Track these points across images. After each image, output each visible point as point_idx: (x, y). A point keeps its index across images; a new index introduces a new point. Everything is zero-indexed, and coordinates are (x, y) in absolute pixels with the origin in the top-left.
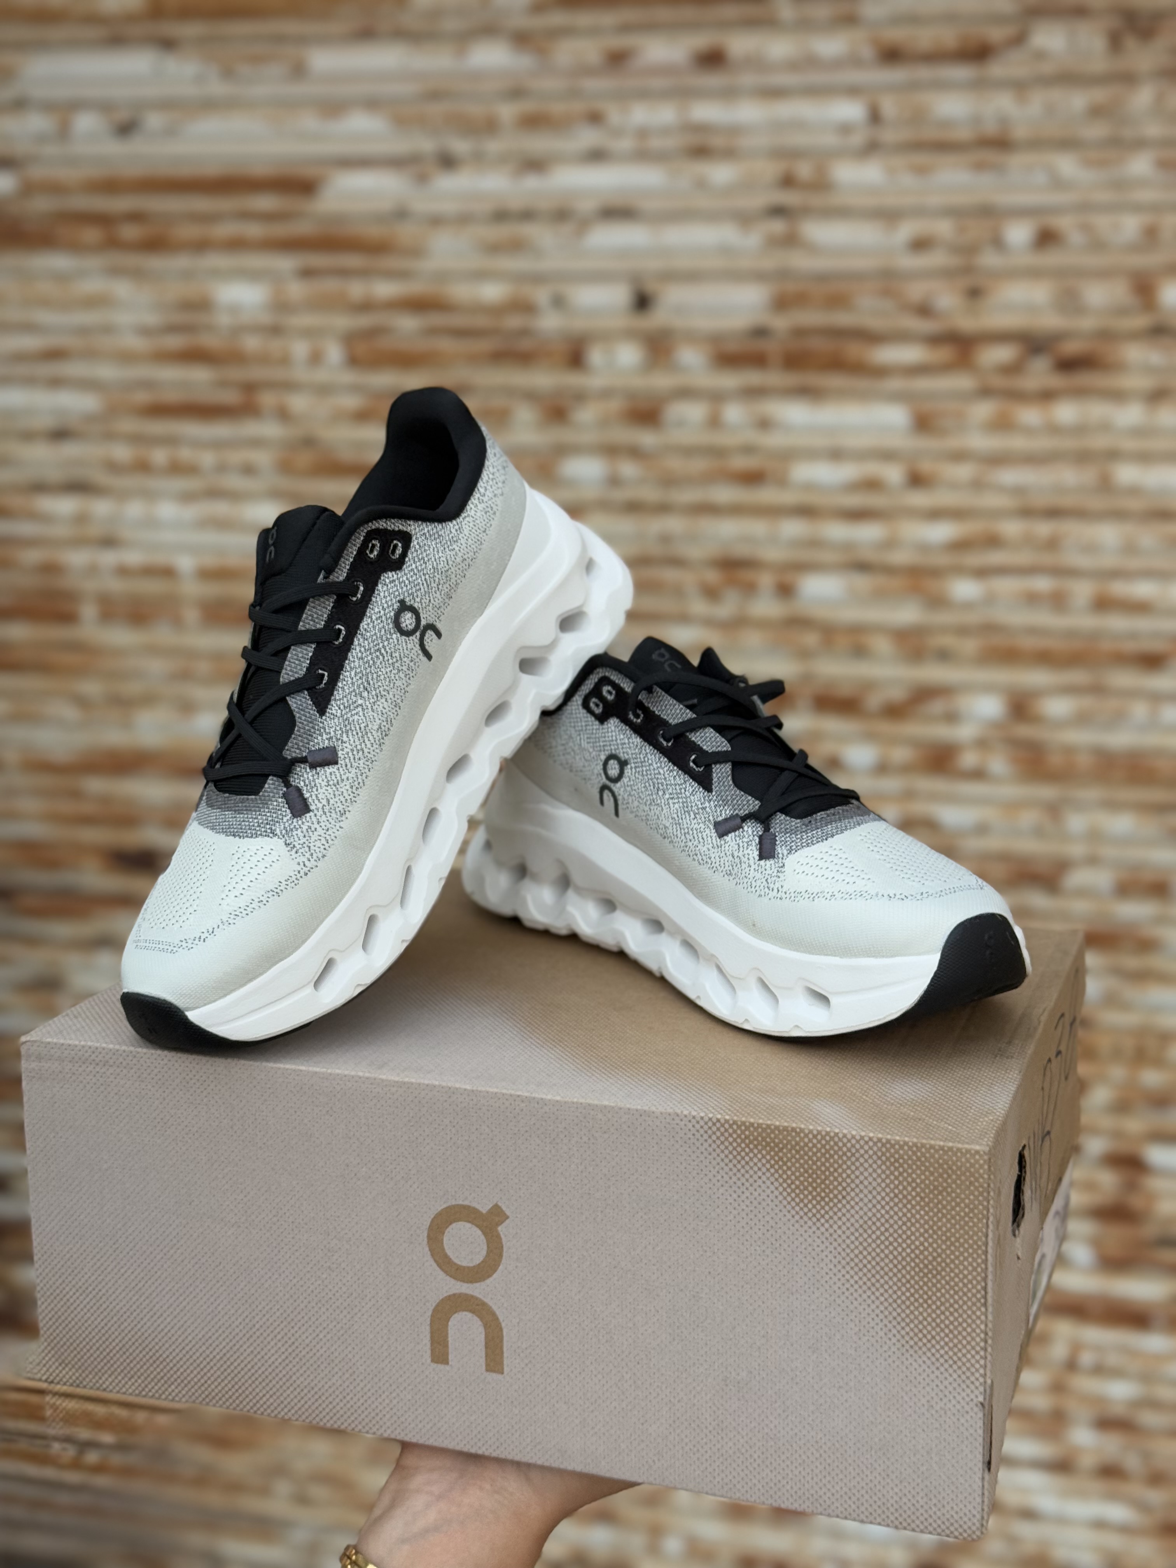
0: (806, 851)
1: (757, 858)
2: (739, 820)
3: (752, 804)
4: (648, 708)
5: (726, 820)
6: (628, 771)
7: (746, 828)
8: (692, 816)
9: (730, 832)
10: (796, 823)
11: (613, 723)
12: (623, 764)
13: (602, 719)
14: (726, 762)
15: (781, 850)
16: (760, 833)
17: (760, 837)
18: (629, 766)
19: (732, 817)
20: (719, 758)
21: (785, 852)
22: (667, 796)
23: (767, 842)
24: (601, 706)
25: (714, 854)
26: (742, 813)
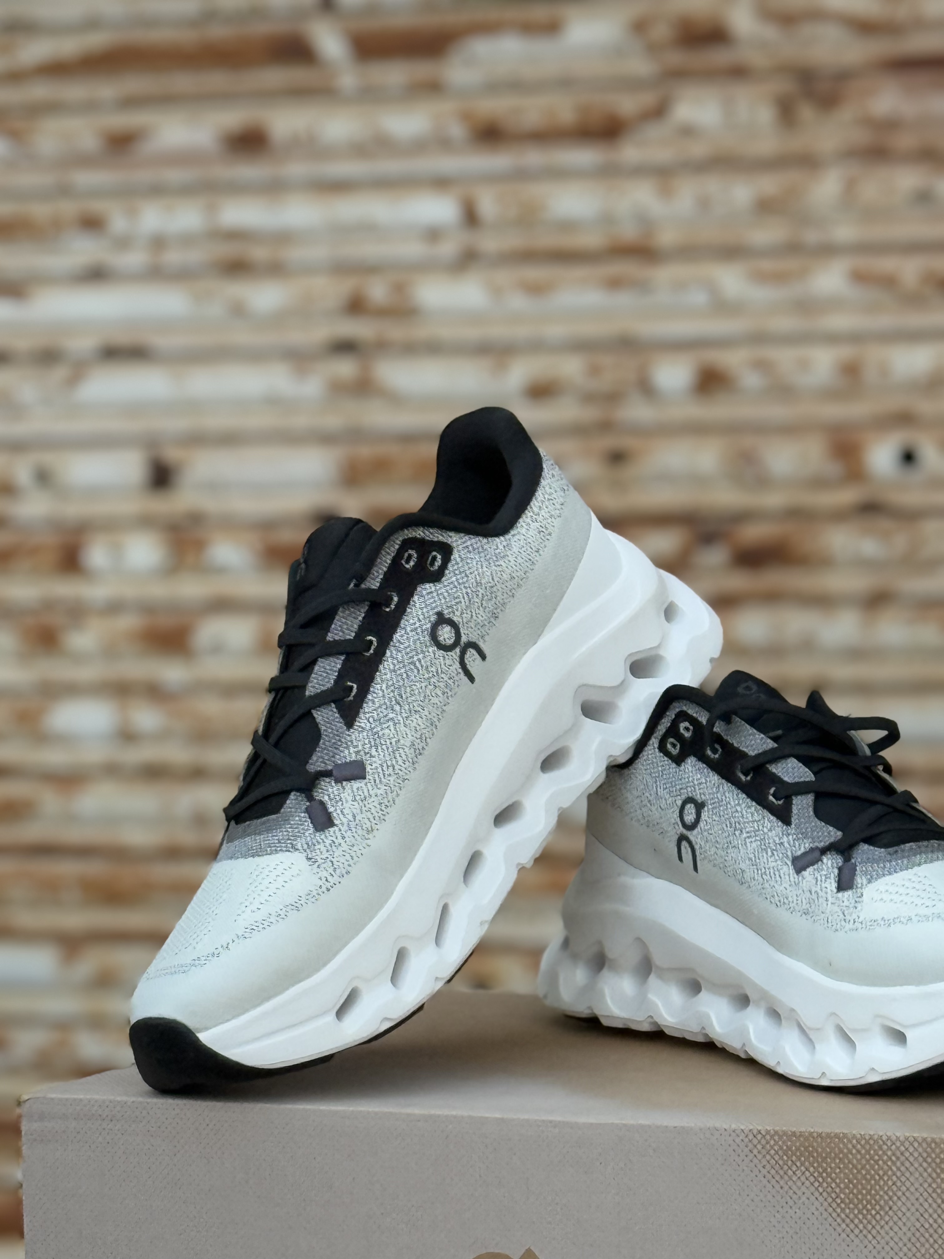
0: (888, 879)
1: (835, 890)
2: (817, 853)
3: (833, 834)
4: (727, 741)
5: (805, 854)
6: (704, 815)
7: (825, 860)
8: (770, 853)
9: (808, 866)
10: (879, 852)
11: (691, 764)
12: (700, 806)
13: (678, 760)
14: (806, 793)
15: (860, 880)
16: (840, 864)
17: (840, 869)
18: (706, 808)
19: (812, 850)
20: (800, 789)
21: (865, 882)
22: (745, 835)
23: (846, 871)
24: (678, 746)
25: (792, 893)
26: (821, 845)
